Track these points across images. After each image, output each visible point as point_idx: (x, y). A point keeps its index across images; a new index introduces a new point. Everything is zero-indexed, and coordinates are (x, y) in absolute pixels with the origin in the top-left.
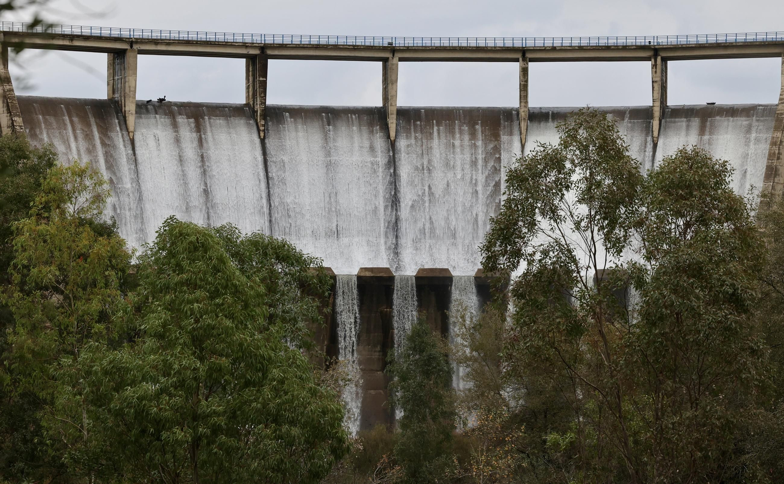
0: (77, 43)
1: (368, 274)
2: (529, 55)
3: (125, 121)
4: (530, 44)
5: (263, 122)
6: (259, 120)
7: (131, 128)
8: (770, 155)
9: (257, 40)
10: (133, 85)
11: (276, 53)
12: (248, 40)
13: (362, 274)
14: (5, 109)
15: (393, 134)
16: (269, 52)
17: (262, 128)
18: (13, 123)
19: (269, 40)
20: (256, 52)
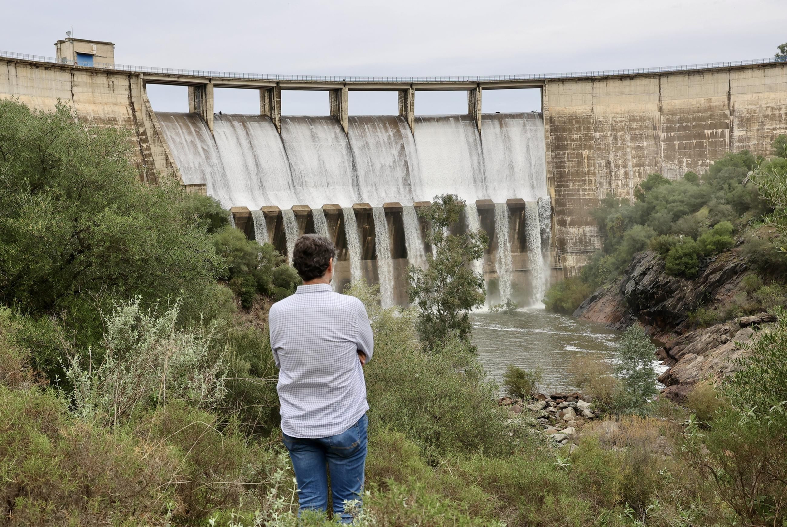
0: (181, 80)
1: (359, 207)
2: (414, 87)
3: (207, 125)
4: (415, 80)
5: (280, 124)
6: (277, 123)
7: (212, 129)
8: (546, 138)
9: (275, 78)
10: (211, 103)
11: (285, 85)
12: (270, 78)
13: (355, 207)
14: (148, 118)
15: (346, 130)
16: (281, 85)
17: (279, 127)
18: (154, 126)
19: (281, 78)
20: (275, 85)
